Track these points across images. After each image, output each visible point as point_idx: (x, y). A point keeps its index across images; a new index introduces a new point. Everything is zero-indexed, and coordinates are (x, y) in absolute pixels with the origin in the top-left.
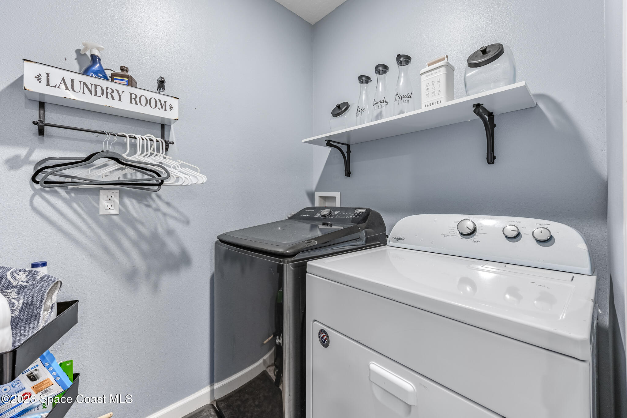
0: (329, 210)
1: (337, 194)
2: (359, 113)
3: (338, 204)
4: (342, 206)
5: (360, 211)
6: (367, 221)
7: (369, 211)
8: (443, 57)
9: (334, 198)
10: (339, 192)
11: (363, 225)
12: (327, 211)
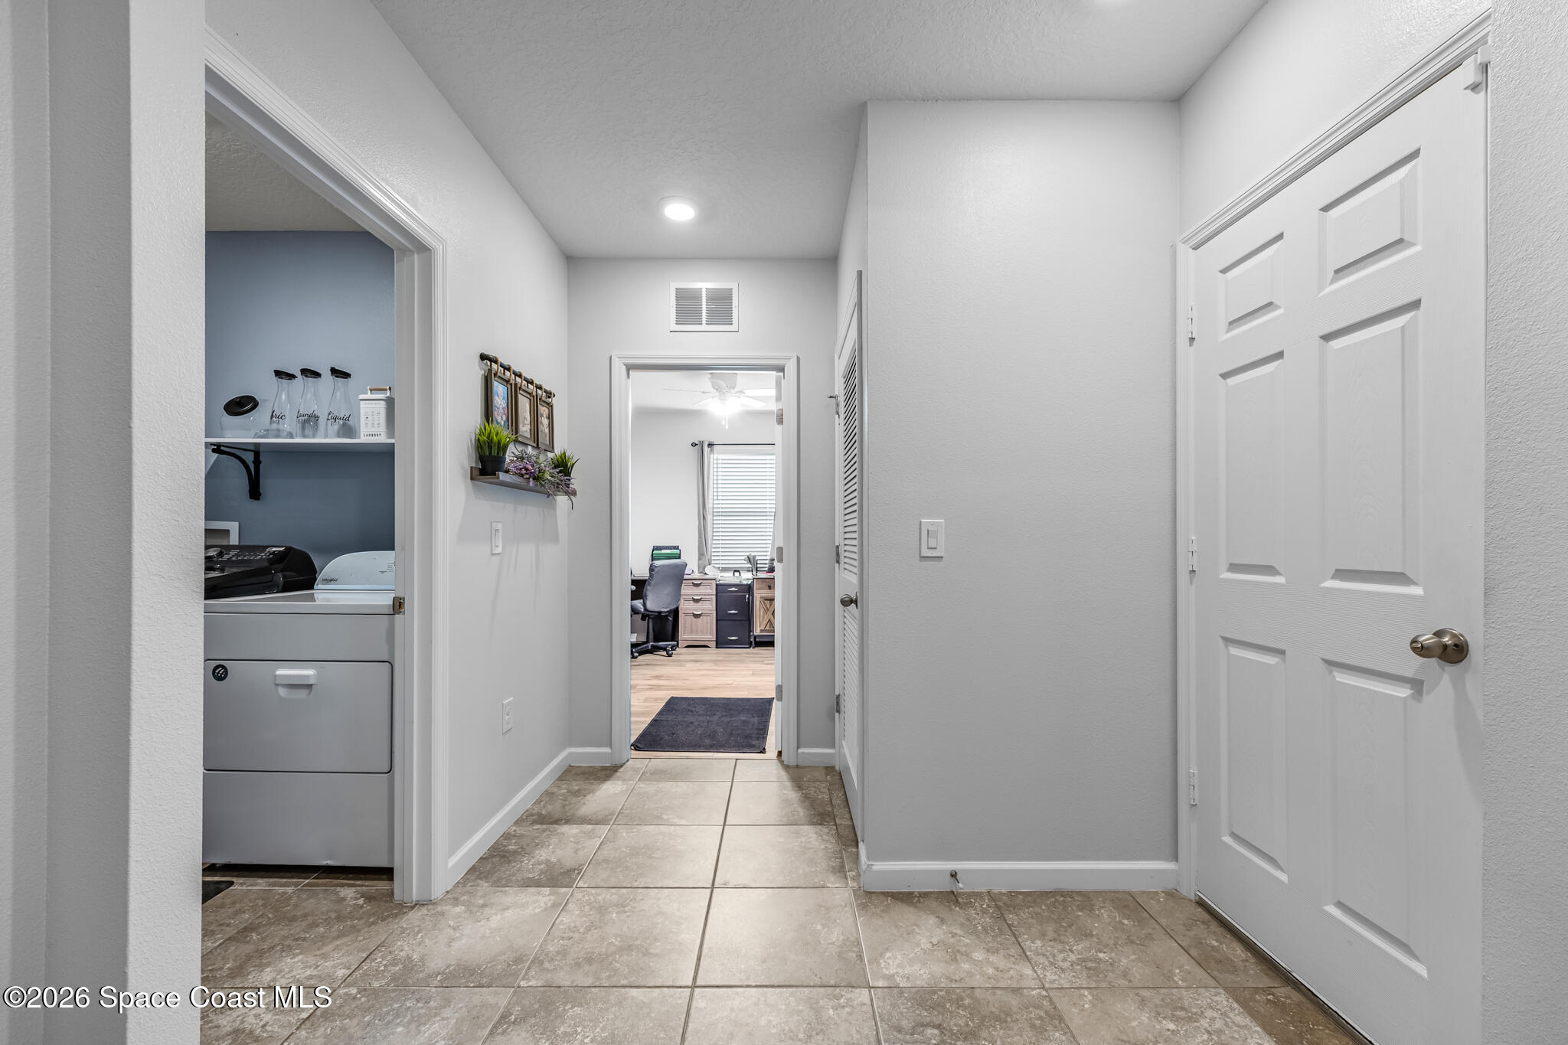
0: (219, 549)
1: (233, 527)
2: (274, 419)
3: (234, 540)
4: (244, 543)
5: (274, 549)
6: (286, 561)
7: (289, 549)
8: (385, 387)
9: (227, 532)
10: (237, 523)
11: (279, 566)
12: (215, 551)
